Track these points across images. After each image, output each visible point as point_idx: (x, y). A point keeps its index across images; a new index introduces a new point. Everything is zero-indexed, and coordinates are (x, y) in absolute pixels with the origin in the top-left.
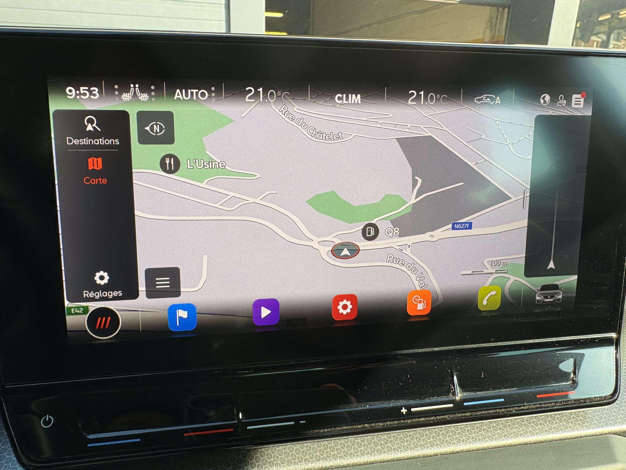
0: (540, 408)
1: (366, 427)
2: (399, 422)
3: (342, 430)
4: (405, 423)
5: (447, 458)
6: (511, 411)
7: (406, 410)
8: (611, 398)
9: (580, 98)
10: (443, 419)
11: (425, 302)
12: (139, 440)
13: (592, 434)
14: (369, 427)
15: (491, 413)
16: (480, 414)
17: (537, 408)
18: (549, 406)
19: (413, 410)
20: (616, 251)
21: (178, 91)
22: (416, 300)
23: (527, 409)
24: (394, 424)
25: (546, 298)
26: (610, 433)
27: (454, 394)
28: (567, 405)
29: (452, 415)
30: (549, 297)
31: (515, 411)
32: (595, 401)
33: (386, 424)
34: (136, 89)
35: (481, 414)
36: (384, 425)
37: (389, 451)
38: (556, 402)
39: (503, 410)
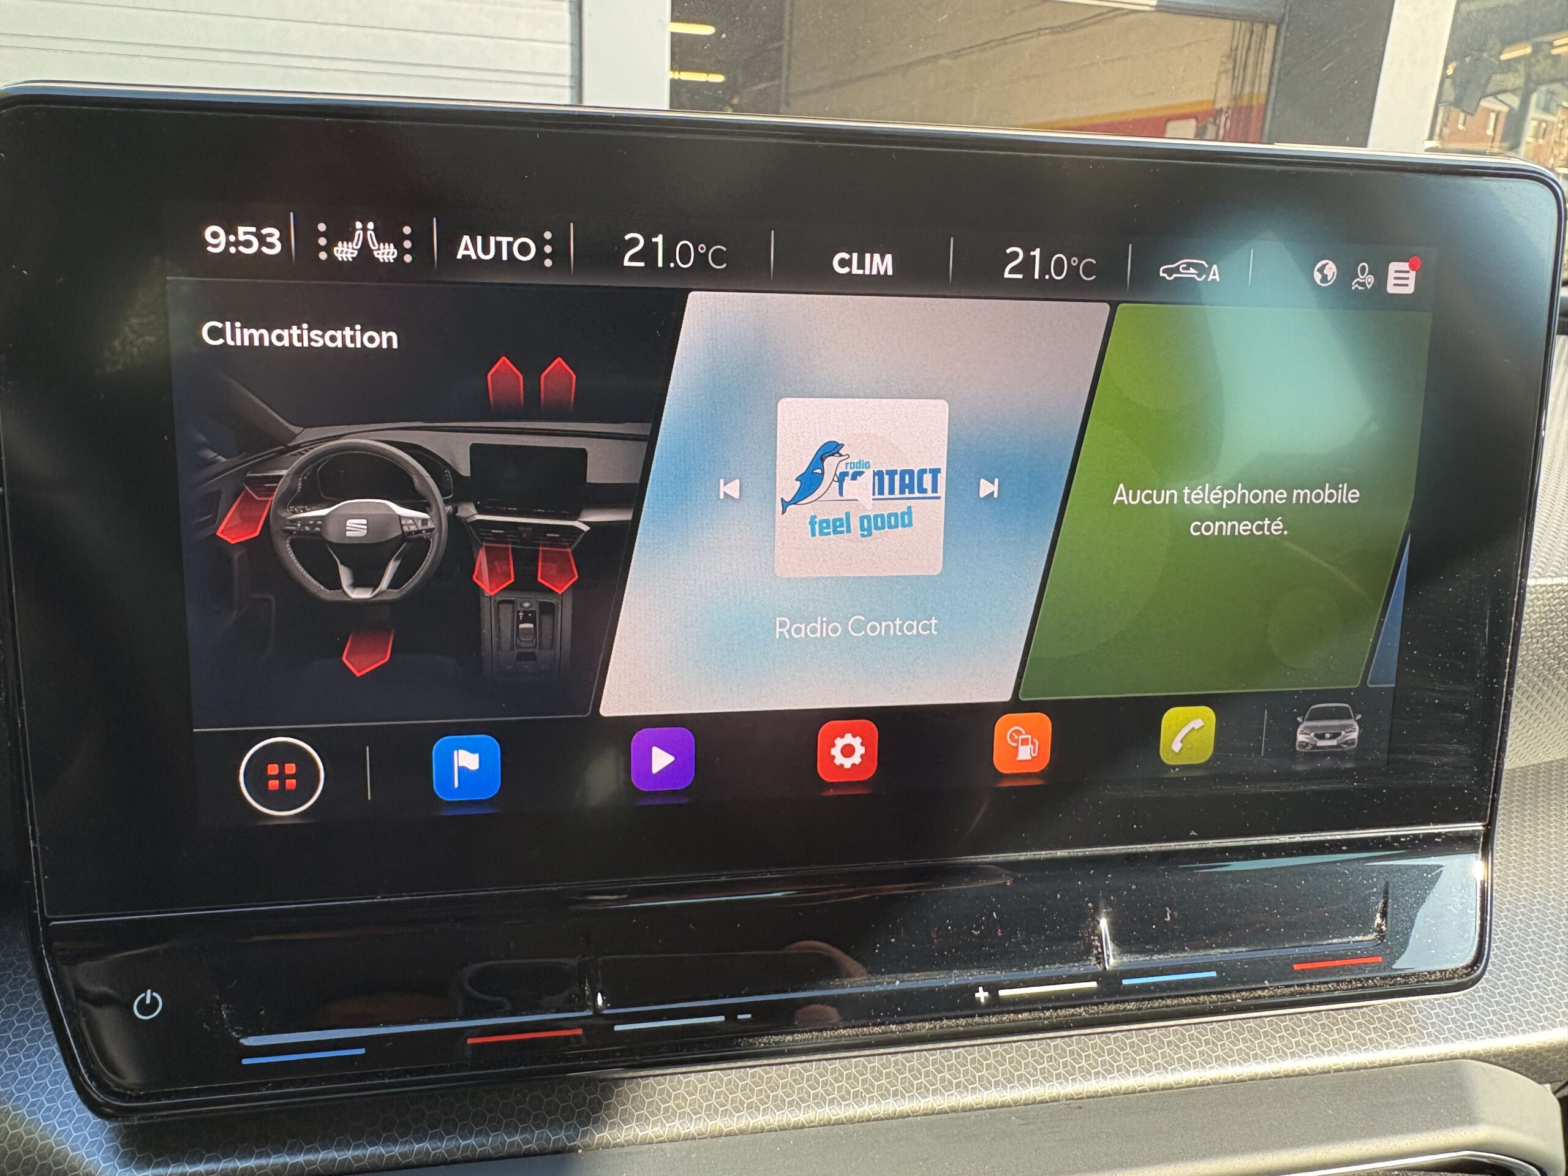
0: (1301, 993)
1: (892, 1032)
2: (970, 1020)
3: (835, 1037)
4: (984, 1024)
5: (1080, 1107)
6: (1232, 1000)
7: (987, 994)
8: (1467, 975)
9: (1408, 272)
10: (1073, 1015)
11: (1037, 743)
12: (362, 1051)
13: (1421, 1058)
14: (900, 1032)
15: (1186, 1004)
16: (1159, 1007)
17: (1292, 994)
18: (1323, 990)
19: (1002, 993)
20: (1487, 630)
21: (466, 239)
22: (1016, 737)
23: (1271, 997)
24: (958, 1026)
25: (1321, 737)
26: (1464, 1057)
27: (1100, 958)
28: (1363, 987)
29: (1095, 1008)
30: (1327, 736)
31: (1243, 1000)
32: (1430, 981)
33: (938, 1024)
34: (369, 232)
35: (1163, 1007)
36: (935, 1027)
37: (944, 1089)
38: (1338, 982)
39: (1214, 997)
